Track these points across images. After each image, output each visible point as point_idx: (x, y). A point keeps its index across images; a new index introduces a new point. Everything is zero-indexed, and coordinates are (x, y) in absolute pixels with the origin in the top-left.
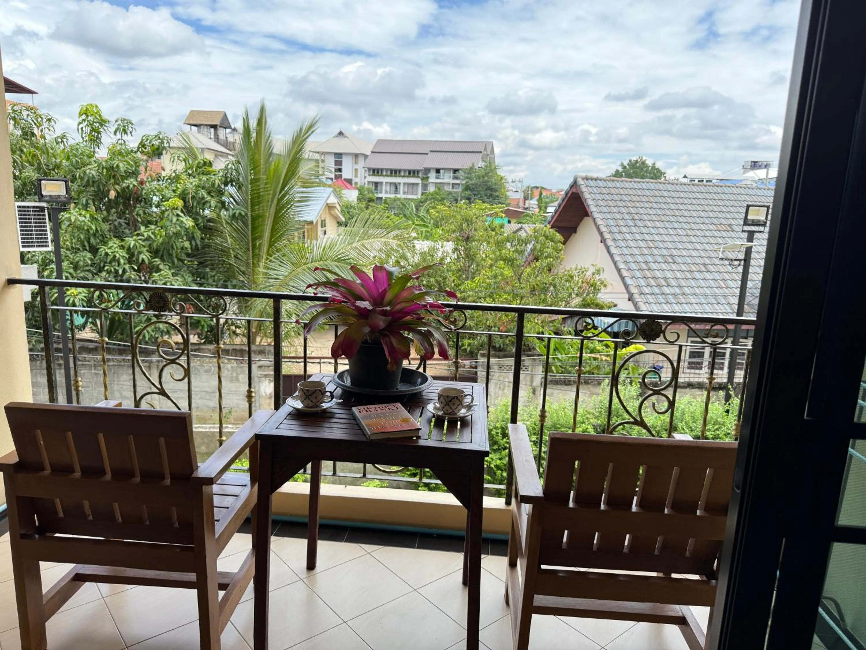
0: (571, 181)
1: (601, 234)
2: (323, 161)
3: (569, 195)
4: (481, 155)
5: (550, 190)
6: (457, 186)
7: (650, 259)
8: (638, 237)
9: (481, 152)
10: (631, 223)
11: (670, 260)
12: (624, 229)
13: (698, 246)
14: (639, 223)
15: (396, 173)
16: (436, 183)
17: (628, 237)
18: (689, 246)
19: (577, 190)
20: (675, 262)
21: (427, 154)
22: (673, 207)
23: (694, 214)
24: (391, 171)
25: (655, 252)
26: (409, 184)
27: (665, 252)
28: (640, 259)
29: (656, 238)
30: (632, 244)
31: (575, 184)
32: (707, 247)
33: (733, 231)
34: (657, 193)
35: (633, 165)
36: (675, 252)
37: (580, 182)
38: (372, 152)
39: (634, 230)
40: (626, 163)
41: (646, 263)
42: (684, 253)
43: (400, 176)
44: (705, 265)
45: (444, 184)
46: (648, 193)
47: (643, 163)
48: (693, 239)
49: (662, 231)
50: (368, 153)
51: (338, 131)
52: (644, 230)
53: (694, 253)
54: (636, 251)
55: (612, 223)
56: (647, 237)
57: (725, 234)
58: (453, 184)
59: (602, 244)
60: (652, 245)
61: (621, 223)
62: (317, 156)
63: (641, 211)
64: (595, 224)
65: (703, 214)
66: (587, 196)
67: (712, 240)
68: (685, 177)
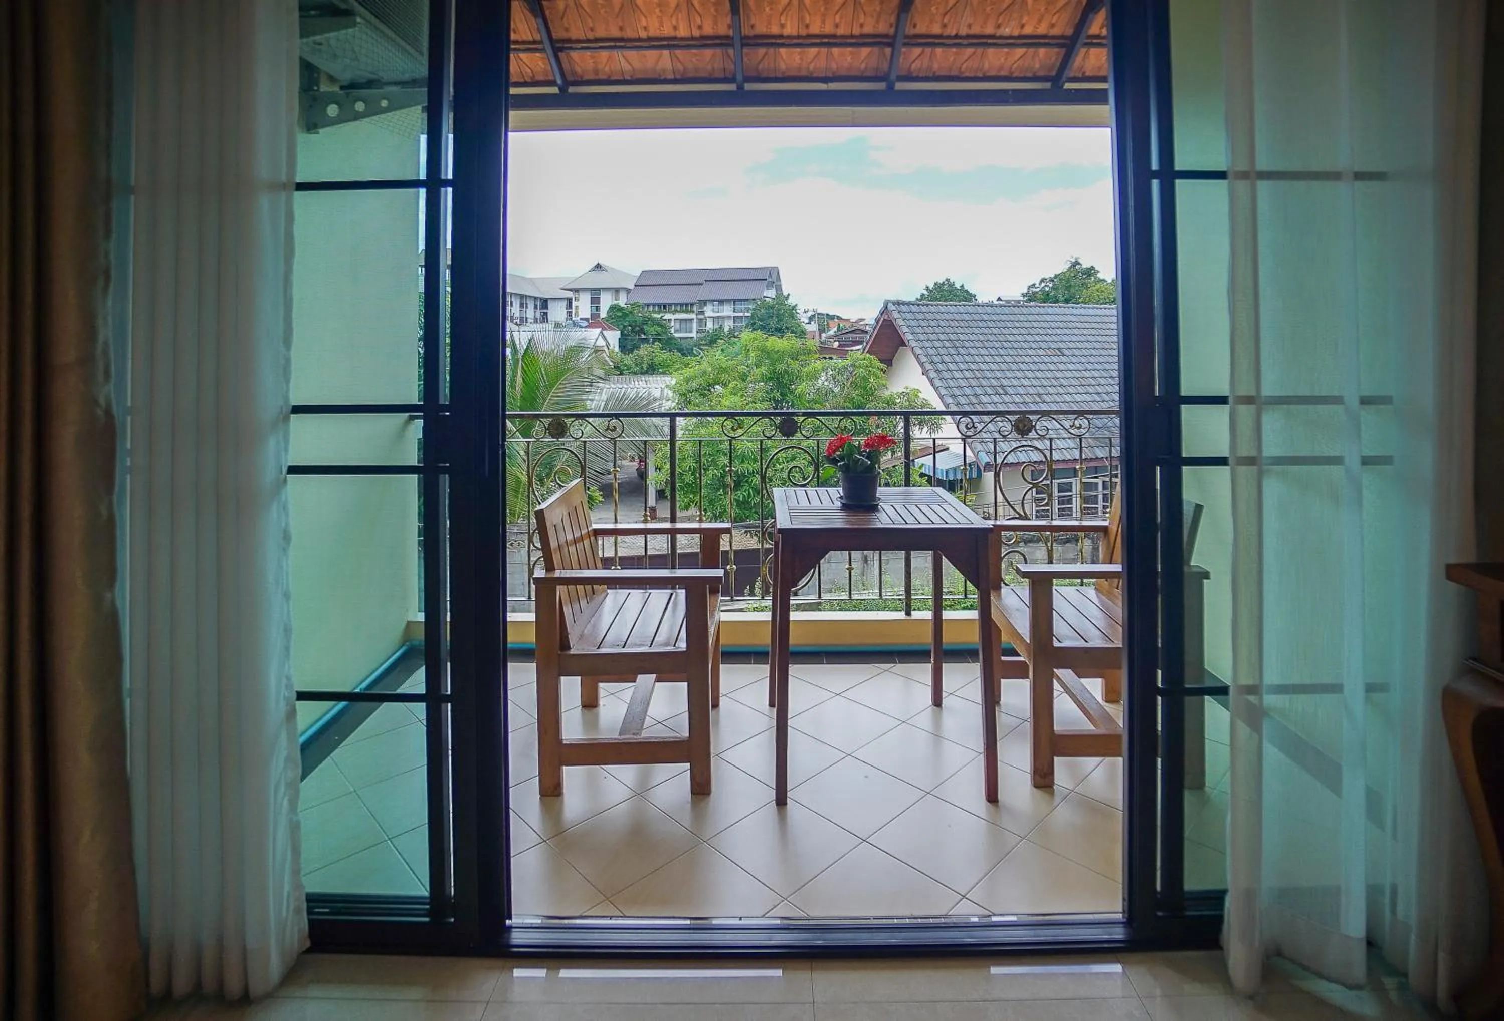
0: (881, 306)
1: (922, 365)
2: (577, 299)
3: (881, 322)
4: (766, 282)
5: (848, 320)
6: (739, 320)
7: (979, 391)
8: (962, 367)
9: (766, 279)
10: (952, 351)
11: (1002, 392)
12: (947, 359)
13: (1029, 374)
14: (962, 351)
15: (665, 307)
16: (713, 317)
17: (952, 367)
18: (1019, 374)
19: (889, 317)
20: (1006, 394)
21: (702, 284)
22: (995, 331)
23: (1019, 338)
24: (659, 305)
25: (984, 383)
26: (681, 320)
27: (994, 382)
28: (968, 391)
29: (983, 367)
30: (957, 375)
31: (885, 310)
32: (1039, 374)
33: (1064, 355)
34: (976, 317)
35: (939, 286)
36: (1005, 382)
37: (891, 307)
38: (635, 285)
39: (957, 359)
40: (931, 286)
41: (976, 395)
42: (1015, 382)
43: (669, 312)
44: (1039, 395)
45: (723, 318)
46: (966, 317)
47: (951, 285)
48: (1022, 367)
49: (988, 359)
50: (632, 287)
51: (595, 263)
52: (967, 359)
53: (1026, 382)
54: (963, 383)
55: (931, 352)
56: (973, 367)
57: (1055, 359)
58: (734, 317)
59: (925, 377)
60: (979, 375)
61: (942, 351)
62: (570, 294)
63: (962, 337)
64: (914, 354)
65: (1028, 338)
66: (900, 322)
67: (1043, 367)
68: (999, 299)
